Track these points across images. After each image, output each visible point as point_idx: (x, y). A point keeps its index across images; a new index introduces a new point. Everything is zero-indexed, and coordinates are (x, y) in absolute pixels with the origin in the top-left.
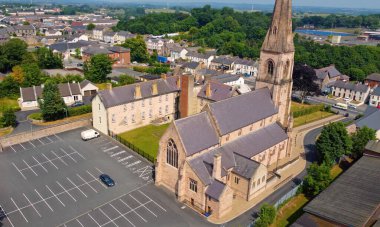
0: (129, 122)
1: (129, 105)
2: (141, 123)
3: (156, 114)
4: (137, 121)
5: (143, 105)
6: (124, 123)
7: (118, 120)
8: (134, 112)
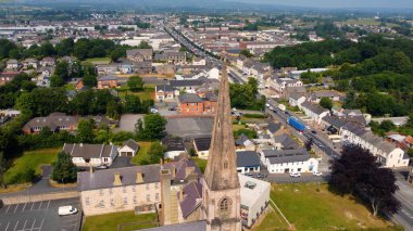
0: (108, 205)
1: (106, 191)
2: (122, 207)
3: (142, 200)
4: (117, 205)
5: (125, 192)
6: (101, 205)
7: (94, 202)
8: (113, 196)
